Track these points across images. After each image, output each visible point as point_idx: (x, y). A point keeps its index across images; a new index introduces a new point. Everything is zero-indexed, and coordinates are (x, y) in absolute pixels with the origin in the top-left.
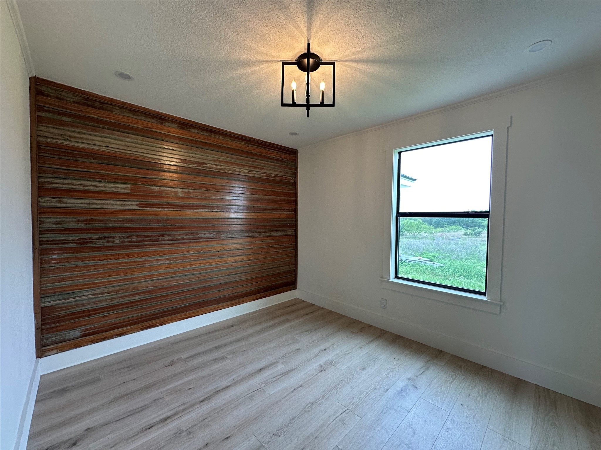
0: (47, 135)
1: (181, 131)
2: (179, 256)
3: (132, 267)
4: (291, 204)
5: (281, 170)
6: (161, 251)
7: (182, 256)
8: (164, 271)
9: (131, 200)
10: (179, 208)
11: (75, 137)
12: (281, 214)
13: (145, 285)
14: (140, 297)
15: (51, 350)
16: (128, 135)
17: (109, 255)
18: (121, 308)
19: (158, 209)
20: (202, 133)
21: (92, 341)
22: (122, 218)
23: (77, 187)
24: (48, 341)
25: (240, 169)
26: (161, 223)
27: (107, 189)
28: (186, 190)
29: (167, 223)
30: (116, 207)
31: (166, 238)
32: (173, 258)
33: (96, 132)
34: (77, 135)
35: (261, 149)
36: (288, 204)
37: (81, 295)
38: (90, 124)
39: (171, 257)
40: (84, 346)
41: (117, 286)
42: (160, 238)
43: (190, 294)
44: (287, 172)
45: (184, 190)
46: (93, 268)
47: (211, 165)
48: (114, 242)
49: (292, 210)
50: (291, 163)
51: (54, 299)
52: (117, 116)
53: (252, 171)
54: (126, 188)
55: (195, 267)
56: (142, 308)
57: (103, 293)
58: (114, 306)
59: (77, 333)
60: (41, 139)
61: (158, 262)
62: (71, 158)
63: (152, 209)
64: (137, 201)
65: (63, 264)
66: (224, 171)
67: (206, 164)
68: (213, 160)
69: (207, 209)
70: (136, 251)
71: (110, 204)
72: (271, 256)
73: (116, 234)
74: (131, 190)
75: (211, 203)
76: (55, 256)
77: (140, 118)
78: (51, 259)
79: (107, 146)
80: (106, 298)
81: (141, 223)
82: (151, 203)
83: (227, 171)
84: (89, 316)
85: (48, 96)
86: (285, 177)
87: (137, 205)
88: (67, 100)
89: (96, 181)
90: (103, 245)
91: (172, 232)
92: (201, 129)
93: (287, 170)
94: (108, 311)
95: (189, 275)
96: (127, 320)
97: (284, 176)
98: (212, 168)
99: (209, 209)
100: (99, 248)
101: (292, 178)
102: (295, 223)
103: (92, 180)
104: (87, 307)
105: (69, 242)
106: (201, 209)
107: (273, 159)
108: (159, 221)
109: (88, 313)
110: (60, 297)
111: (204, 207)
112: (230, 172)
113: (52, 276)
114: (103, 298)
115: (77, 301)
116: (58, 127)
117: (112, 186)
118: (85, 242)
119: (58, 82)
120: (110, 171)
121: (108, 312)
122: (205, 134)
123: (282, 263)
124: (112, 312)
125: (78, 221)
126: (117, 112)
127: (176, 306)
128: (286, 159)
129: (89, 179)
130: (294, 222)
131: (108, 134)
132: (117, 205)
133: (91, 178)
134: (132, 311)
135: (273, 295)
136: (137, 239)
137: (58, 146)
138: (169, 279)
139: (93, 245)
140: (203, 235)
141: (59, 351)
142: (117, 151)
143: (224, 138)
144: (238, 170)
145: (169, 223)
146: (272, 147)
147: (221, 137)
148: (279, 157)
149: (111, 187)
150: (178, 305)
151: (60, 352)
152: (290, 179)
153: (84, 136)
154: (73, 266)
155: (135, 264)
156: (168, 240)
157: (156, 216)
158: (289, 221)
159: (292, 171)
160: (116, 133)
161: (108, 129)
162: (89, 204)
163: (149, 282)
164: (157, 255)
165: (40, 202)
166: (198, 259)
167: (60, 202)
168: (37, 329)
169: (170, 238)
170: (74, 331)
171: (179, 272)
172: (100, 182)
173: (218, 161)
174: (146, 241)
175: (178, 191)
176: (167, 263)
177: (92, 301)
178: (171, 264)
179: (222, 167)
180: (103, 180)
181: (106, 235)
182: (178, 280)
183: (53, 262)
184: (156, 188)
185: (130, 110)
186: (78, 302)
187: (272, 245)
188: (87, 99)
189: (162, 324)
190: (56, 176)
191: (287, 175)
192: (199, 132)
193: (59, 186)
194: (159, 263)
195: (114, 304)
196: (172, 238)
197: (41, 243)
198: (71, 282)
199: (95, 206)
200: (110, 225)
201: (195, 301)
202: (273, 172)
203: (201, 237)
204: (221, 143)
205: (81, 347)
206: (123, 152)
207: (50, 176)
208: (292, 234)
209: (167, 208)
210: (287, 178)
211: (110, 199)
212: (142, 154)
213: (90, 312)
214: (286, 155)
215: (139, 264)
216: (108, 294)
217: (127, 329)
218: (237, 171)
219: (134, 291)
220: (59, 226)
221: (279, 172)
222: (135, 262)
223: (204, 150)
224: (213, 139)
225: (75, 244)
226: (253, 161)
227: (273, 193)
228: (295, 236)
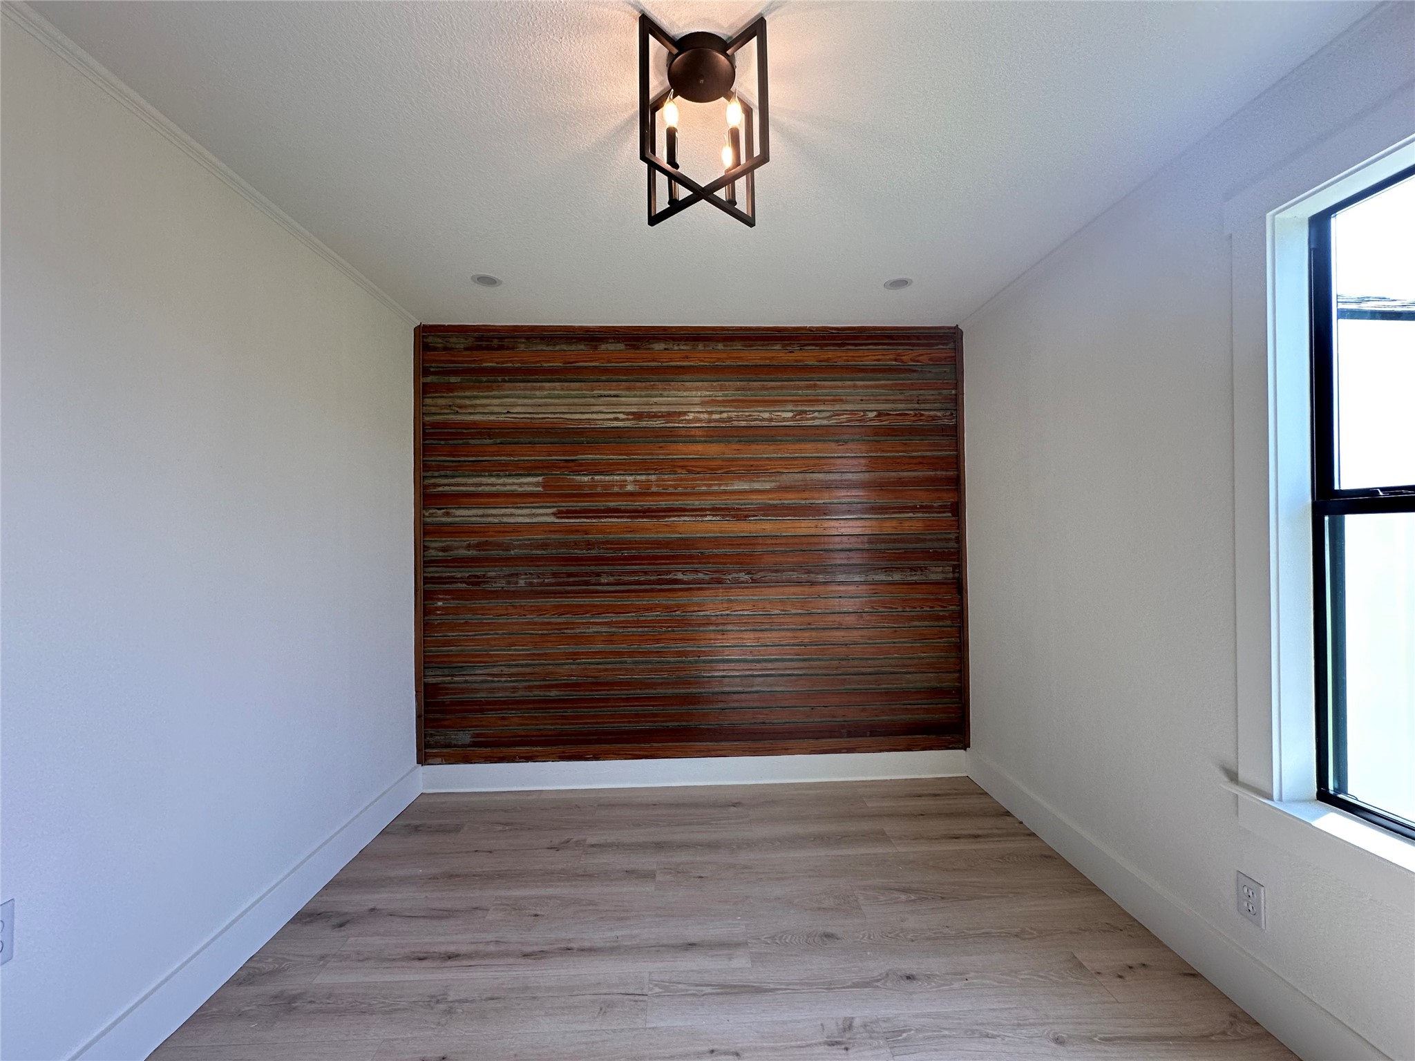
0: (433, 410)
1: (632, 353)
2: (628, 619)
3: (545, 632)
4: (937, 490)
5: (901, 397)
6: (595, 606)
7: (635, 619)
8: (599, 647)
9: (544, 504)
10: (628, 517)
11: (466, 407)
12: (901, 520)
13: (568, 671)
14: (558, 693)
15: (435, 756)
16: (538, 384)
17: (509, 607)
18: (528, 709)
19: (588, 521)
20: (676, 348)
21: (486, 757)
22: (529, 540)
23: (468, 488)
24: (432, 740)
25: (770, 412)
26: (594, 549)
27: (508, 488)
28: (643, 478)
29: (607, 549)
30: (520, 520)
31: (604, 580)
32: (616, 622)
33: (493, 390)
34: (468, 402)
35: (833, 354)
36: (928, 490)
37: (473, 673)
38: (484, 379)
39: (614, 620)
40: (475, 763)
41: (522, 666)
42: (593, 579)
43: (653, 706)
44: (921, 398)
45: (638, 478)
46: (488, 628)
47: (697, 415)
48: (517, 583)
49: (942, 509)
50: (934, 371)
51: (438, 673)
52: (524, 354)
53: (806, 412)
54: (537, 484)
55: (662, 647)
56: (563, 716)
57: (501, 675)
58: (518, 702)
59: (465, 737)
60: (427, 419)
61: (589, 628)
62: (461, 442)
63: (578, 521)
64: (554, 507)
65: (450, 617)
66: (728, 424)
67: (685, 413)
68: (702, 404)
69: (688, 516)
70: (551, 602)
71: (512, 515)
72: (869, 639)
73: (521, 568)
74: (544, 487)
75: (697, 503)
76: (440, 604)
77: (558, 348)
78: (436, 607)
79: (508, 412)
80: (506, 684)
81: (559, 549)
82: (578, 508)
83: (735, 423)
84: (482, 711)
85: (435, 349)
86: (916, 415)
87: (554, 514)
88: (456, 348)
89: (491, 476)
90: (502, 587)
91: (616, 567)
92: (674, 339)
93: (922, 392)
94: (509, 709)
95: (650, 662)
96: (538, 733)
97: (911, 412)
98: (700, 420)
99: (692, 516)
100: (496, 594)
101: (939, 414)
102: (956, 545)
103: (487, 474)
104: (478, 696)
105: (456, 580)
106: (674, 516)
107: (874, 371)
108: (590, 545)
109: (481, 707)
110: (446, 672)
111: (682, 511)
112: (743, 424)
113: (436, 635)
114: (500, 685)
115: (466, 682)
116: (445, 395)
117: (516, 481)
118: (475, 581)
119: (446, 324)
120: (511, 455)
121: (509, 712)
122: (682, 348)
123: (909, 662)
124: (513, 712)
125: (469, 547)
126: (522, 347)
127: (627, 727)
128: (918, 361)
129: (483, 474)
130: (953, 544)
131: (510, 390)
132: (521, 516)
133: (485, 471)
134: (545, 718)
135: (881, 751)
136: (553, 580)
137: (445, 425)
138: (609, 666)
139: (488, 587)
140: (680, 576)
141: (444, 762)
142: (522, 418)
143: (727, 346)
144: (766, 415)
145: (611, 549)
146: (869, 337)
147: (720, 346)
148: (891, 360)
149: (514, 484)
150: (628, 725)
151: (446, 764)
152: (934, 418)
153: (478, 402)
154: (462, 621)
155: (549, 627)
156: (607, 584)
157: (586, 534)
158: (931, 540)
159: (940, 394)
160: (521, 384)
161: (510, 381)
162: (482, 516)
163: (574, 667)
164: (586, 613)
165: (424, 516)
166: (670, 629)
167: (447, 514)
168: (418, 717)
169: (611, 579)
170: (462, 732)
171: (631, 654)
172: (498, 476)
173: (714, 402)
174: (569, 584)
175: (626, 481)
176: (605, 632)
177: (485, 686)
178: (613, 634)
179: (725, 415)
180: (502, 473)
181: (507, 571)
182: (626, 670)
183: (438, 612)
184: (586, 479)
185: (542, 338)
186: (468, 685)
187: (872, 607)
188: (479, 339)
189: (596, 757)
190: (442, 473)
191: (923, 406)
192: (670, 346)
193: (447, 488)
194: (591, 630)
195: (518, 699)
196: (616, 580)
197: (427, 580)
198: (459, 648)
199: (490, 519)
200: (512, 552)
201: (663, 724)
202: (872, 406)
203: (676, 580)
204: (719, 360)
205: (471, 763)
206: (531, 418)
207: (436, 474)
208: (946, 579)
209: (606, 517)
210: (922, 415)
211: (511, 506)
212: (562, 416)
213: (482, 705)
214: (920, 351)
215: (557, 629)
216: (509, 679)
217: (537, 751)
218: (763, 420)
219: (548, 680)
220: (446, 554)
221: (894, 401)
222: (549, 623)
223: (679, 383)
224: (702, 355)
225: (464, 585)
226: (808, 387)
227: (874, 464)
228: (958, 586)
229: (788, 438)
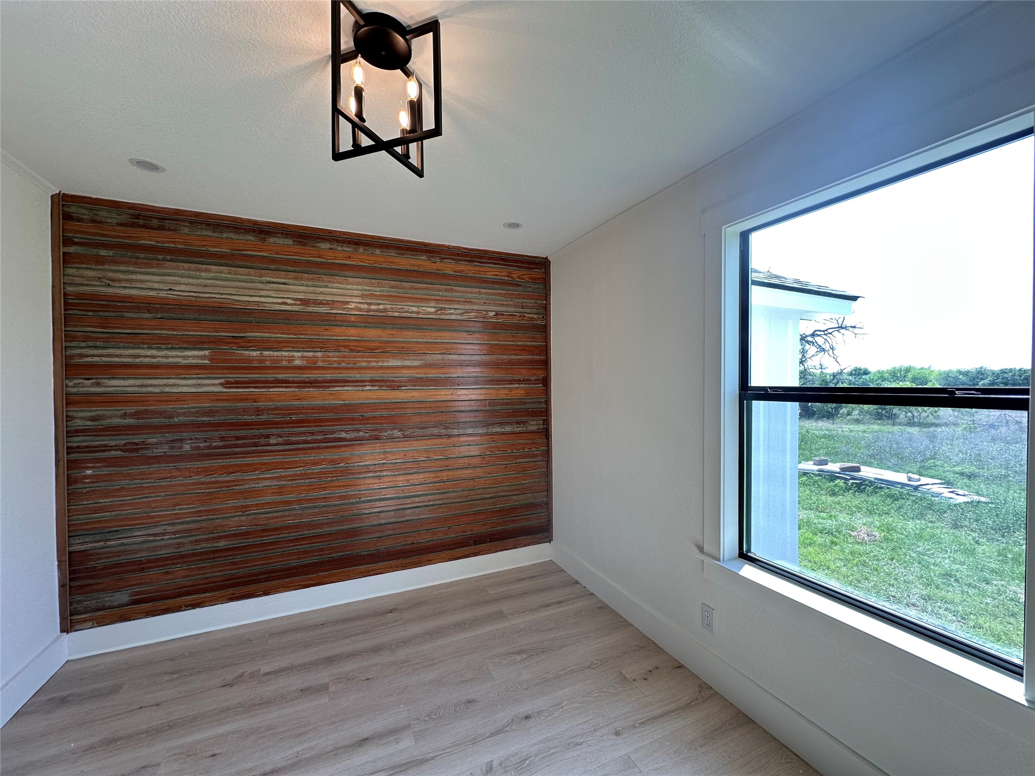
0: (78, 280)
1: (298, 249)
2: (297, 473)
3: (213, 490)
4: (534, 369)
5: (511, 303)
6: (264, 464)
7: (303, 472)
8: (269, 499)
9: (211, 376)
10: (296, 387)
11: (120, 280)
12: (510, 390)
13: (236, 522)
14: (227, 543)
15: (85, 621)
16: (204, 266)
17: (173, 470)
18: (194, 561)
19: (257, 390)
20: (340, 249)
21: (147, 612)
22: (195, 408)
23: (123, 360)
24: (79, 607)
25: (418, 307)
26: (263, 414)
27: (171, 360)
28: (310, 354)
29: (276, 414)
30: (185, 389)
31: (273, 441)
32: (286, 476)
33: (152, 267)
34: (122, 276)
35: (464, 267)
36: (528, 369)
37: (130, 535)
38: (142, 256)
39: (283, 474)
40: (134, 620)
41: (188, 523)
42: (262, 441)
43: (319, 542)
44: (524, 304)
45: (306, 354)
46: (148, 491)
47: (357, 305)
48: (181, 447)
49: (537, 381)
50: (532, 286)
51: (87, 540)
52: (186, 237)
53: (444, 309)
54: (203, 357)
55: (328, 493)
56: (231, 562)
57: (164, 534)
58: (182, 556)
59: (123, 597)
60: (70, 289)
61: (258, 483)
62: (114, 314)
63: (247, 390)
64: (221, 378)
65: (101, 484)
66: (384, 314)
67: (347, 303)
68: (363, 296)
69: (351, 386)
70: (219, 463)
71: (174, 385)
72: (490, 474)
73: (185, 434)
74: (210, 360)
75: (358, 376)
76: (89, 472)
77: (225, 235)
78: (84, 476)
79: (170, 289)
80: (169, 542)
81: (227, 415)
82: (246, 379)
83: (390, 314)
84: (142, 570)
85: (79, 220)
86: (520, 316)
87: (221, 384)
88: (107, 223)
89: (152, 348)
90: (165, 453)
91: (285, 430)
92: (338, 241)
93: (525, 300)
94: (172, 564)
95: (316, 507)
96: (206, 581)
97: (518, 314)
98: (361, 310)
99: (354, 386)
100: (158, 459)
101: (535, 316)
102: (545, 406)
103: (146, 346)
104: (138, 556)
105: (110, 448)
106: (339, 386)
107: (493, 282)
108: (258, 411)
109: (141, 566)
110: (98, 537)
111: (345, 382)
112: (397, 314)
113: (84, 503)
114: (163, 543)
115: (123, 544)
116: (93, 267)
117: (179, 354)
118: (134, 448)
119: (94, 197)
120: (175, 330)
121: (174, 567)
122: (345, 249)
123: (515, 487)
124: (179, 566)
125: (125, 416)
126: (186, 230)
127: (294, 563)
128: (522, 279)
129: (141, 346)
130: (543, 405)
131: (173, 269)
132: (186, 385)
133: (145, 344)
134: (213, 567)
135: (496, 551)
136: (221, 444)
137: (94, 296)
138: (278, 514)
139: (148, 453)
140: (343, 435)
141: (95, 625)
142: (186, 296)
143: (384, 252)
144: (415, 309)
145: (279, 414)
146: (490, 258)
147: (378, 252)
148: (504, 276)
149: (177, 356)
150: (297, 561)
151: (98, 626)
152: (532, 319)
153: (134, 277)
154: (117, 487)
155: (217, 485)
156: (277, 445)
157: (255, 402)
158: (529, 403)
159: (536, 303)
160: (186, 265)
161: (171, 260)
162: (142, 386)
163: (243, 518)
164: (256, 471)
165: (67, 386)
166: (334, 478)
167: (98, 384)
168: (62, 586)
169: (280, 439)
170: (118, 593)
171: (299, 502)
172: (159, 349)
173: (371, 296)
174: (237, 446)
175: (294, 357)
176: (275, 485)
177: (146, 546)
178: (281, 487)
179: (381, 307)
180: (163, 346)
181: (170, 437)
182: (295, 515)
183: (87, 481)
184: (255, 354)
185: (208, 225)
186: (126, 547)
187: (491, 451)
188: (138, 217)
189: (266, 593)
190: (90, 344)
191: (525, 310)
192: (335, 246)
193: (96, 359)
194: (260, 485)
195: (183, 553)
196: (285, 440)
197: (70, 450)
198: (113, 513)
199: (150, 389)
200: (176, 420)
201: (330, 556)
202: (492, 308)
203: (340, 438)
204: (376, 262)
205: (130, 620)
206: (196, 297)
207: (83, 344)
208: (539, 429)
209: (275, 387)
210: (524, 316)
211: (174, 376)
212: (229, 297)
213: (143, 564)
214: (524, 272)
215: (226, 487)
216: (174, 536)
217: (205, 598)
218: (412, 312)
219: (217, 533)
220: (96, 423)
221: (507, 305)
222: (217, 482)
223: (343, 278)
224: (362, 257)
225: (120, 453)
226: (446, 290)
227: (492, 349)
228: (546, 433)
229: (431, 328)
